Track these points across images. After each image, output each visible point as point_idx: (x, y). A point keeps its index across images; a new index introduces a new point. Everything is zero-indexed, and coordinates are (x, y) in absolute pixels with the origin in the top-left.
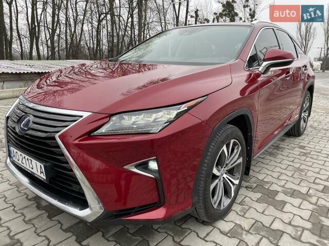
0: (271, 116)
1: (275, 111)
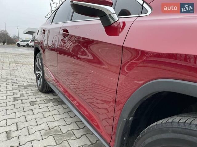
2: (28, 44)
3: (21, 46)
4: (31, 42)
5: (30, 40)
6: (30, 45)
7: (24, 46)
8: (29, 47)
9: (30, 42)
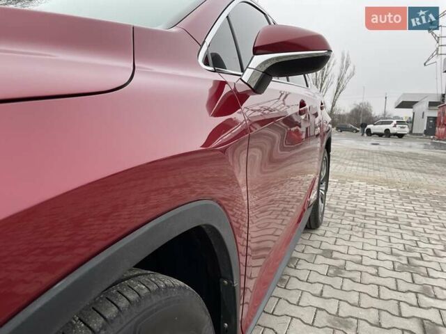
0: (270, 198)
1: (276, 187)
2: (387, 130)
3: (374, 134)
4: (395, 126)
5: (395, 122)
6: (391, 132)
7: (380, 135)
8: (389, 137)
9: (392, 125)
